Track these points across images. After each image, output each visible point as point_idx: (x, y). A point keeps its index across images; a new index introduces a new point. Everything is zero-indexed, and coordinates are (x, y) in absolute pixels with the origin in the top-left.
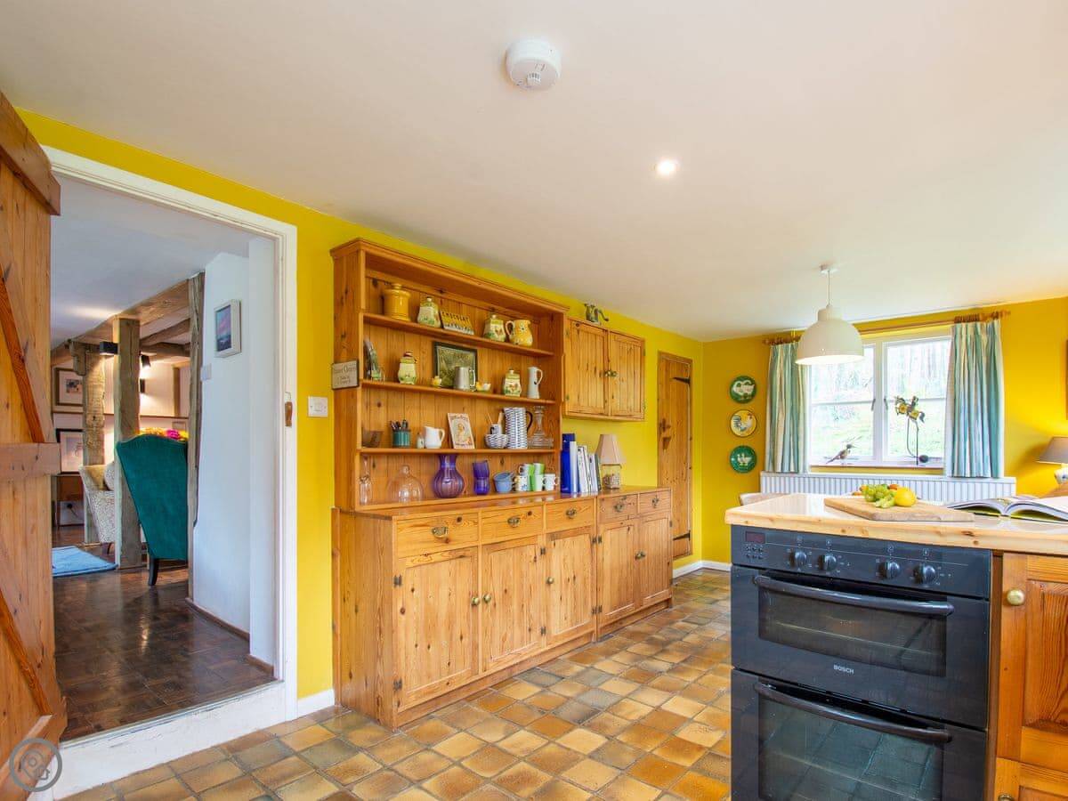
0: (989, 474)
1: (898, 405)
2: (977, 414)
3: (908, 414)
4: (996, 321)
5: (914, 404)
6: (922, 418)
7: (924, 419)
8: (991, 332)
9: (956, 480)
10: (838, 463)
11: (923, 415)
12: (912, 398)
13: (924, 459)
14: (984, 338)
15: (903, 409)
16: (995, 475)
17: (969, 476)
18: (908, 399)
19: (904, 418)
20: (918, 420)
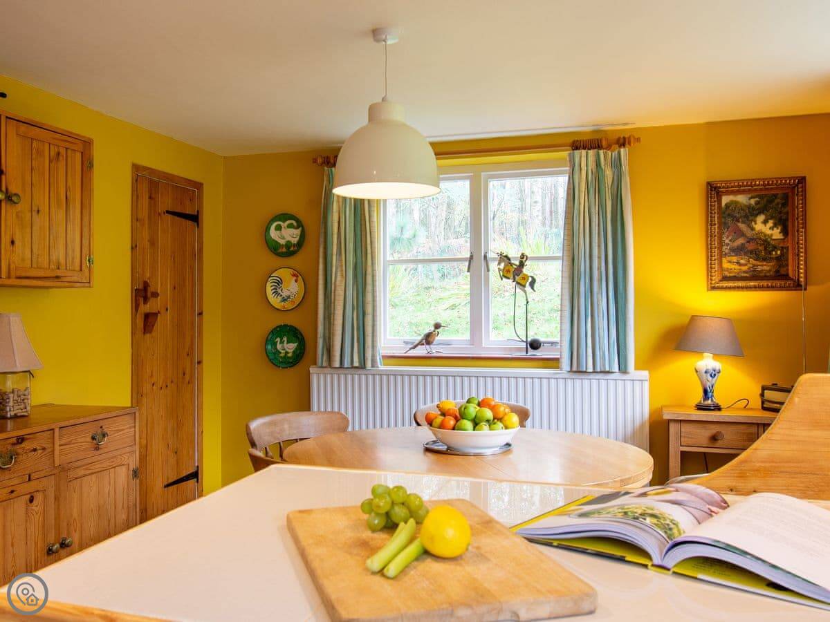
0: (616, 368)
1: (502, 265)
2: (600, 280)
3: (514, 280)
4: (622, 150)
5: (522, 265)
6: (532, 285)
8: (617, 164)
9: (575, 376)
10: (421, 351)
11: (533, 281)
13: (535, 345)
14: (609, 173)
15: (508, 271)
16: (623, 369)
17: (590, 369)
18: (514, 254)
19: (509, 284)
20: (528, 288)
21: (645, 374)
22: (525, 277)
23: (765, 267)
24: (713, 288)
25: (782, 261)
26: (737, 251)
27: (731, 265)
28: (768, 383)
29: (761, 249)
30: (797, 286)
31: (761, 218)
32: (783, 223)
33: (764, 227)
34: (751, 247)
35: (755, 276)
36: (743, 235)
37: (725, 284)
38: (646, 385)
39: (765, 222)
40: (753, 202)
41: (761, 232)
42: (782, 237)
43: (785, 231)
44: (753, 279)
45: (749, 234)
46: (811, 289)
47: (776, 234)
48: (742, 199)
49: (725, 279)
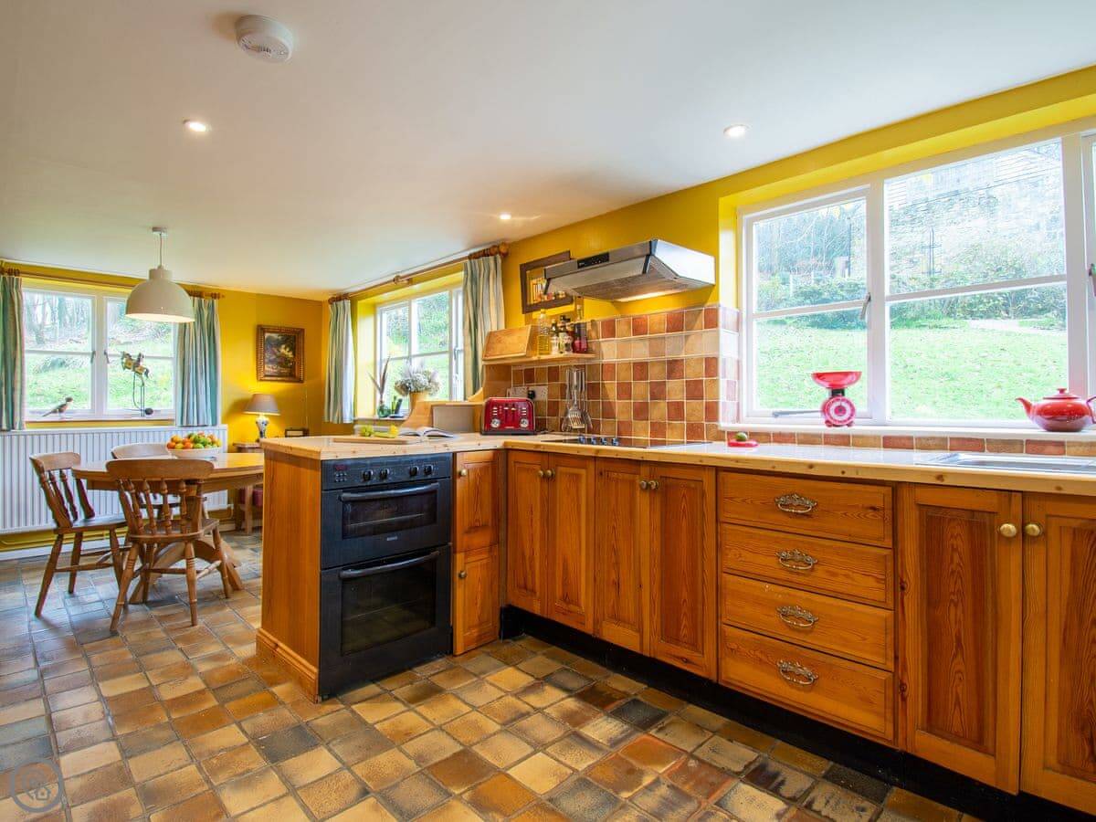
1: (124, 361)
3: (134, 370)
4: (214, 300)
5: (139, 360)
6: (147, 373)
7: (149, 374)
8: (211, 308)
9: (183, 429)
11: (147, 371)
13: (149, 412)
14: (206, 313)
15: (130, 364)
16: (215, 424)
18: (134, 354)
19: (130, 372)
20: (143, 375)
21: (226, 426)
22: (142, 369)
23: (285, 371)
24: (261, 380)
25: (293, 368)
26: (271, 362)
27: (269, 369)
28: (289, 428)
29: (283, 362)
30: (300, 381)
31: (283, 346)
32: (293, 349)
33: (284, 350)
34: (278, 360)
35: (280, 375)
36: (275, 354)
37: (267, 378)
38: (226, 432)
39: (285, 348)
40: (280, 337)
41: (283, 354)
42: (293, 357)
43: (294, 354)
44: (280, 376)
45: (278, 353)
46: (305, 383)
47: (290, 355)
48: (275, 336)
49: (266, 376)
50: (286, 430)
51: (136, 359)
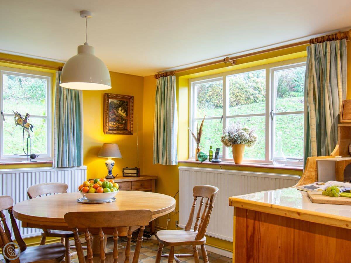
1: (17, 118)
3: (23, 126)
5: (26, 118)
6: (31, 128)
7: (33, 129)
11: (32, 127)
12: (25, 114)
13: (33, 157)
15: (20, 121)
17: (68, 166)
18: (23, 114)
19: (20, 128)
21: (86, 167)
22: (28, 125)
23: (121, 126)
24: (107, 133)
25: (126, 124)
26: (113, 120)
27: (111, 124)
28: (125, 167)
29: (119, 120)
30: (131, 133)
31: (120, 109)
32: (126, 111)
33: (121, 112)
34: (117, 118)
35: (118, 129)
36: (115, 114)
37: (110, 132)
38: (86, 171)
40: (118, 102)
41: (120, 114)
42: (126, 116)
43: (127, 114)
44: (117, 130)
45: (117, 114)
46: (134, 134)
47: (124, 115)
48: (115, 101)
49: (109, 130)
50: (124, 169)
51: (24, 118)
